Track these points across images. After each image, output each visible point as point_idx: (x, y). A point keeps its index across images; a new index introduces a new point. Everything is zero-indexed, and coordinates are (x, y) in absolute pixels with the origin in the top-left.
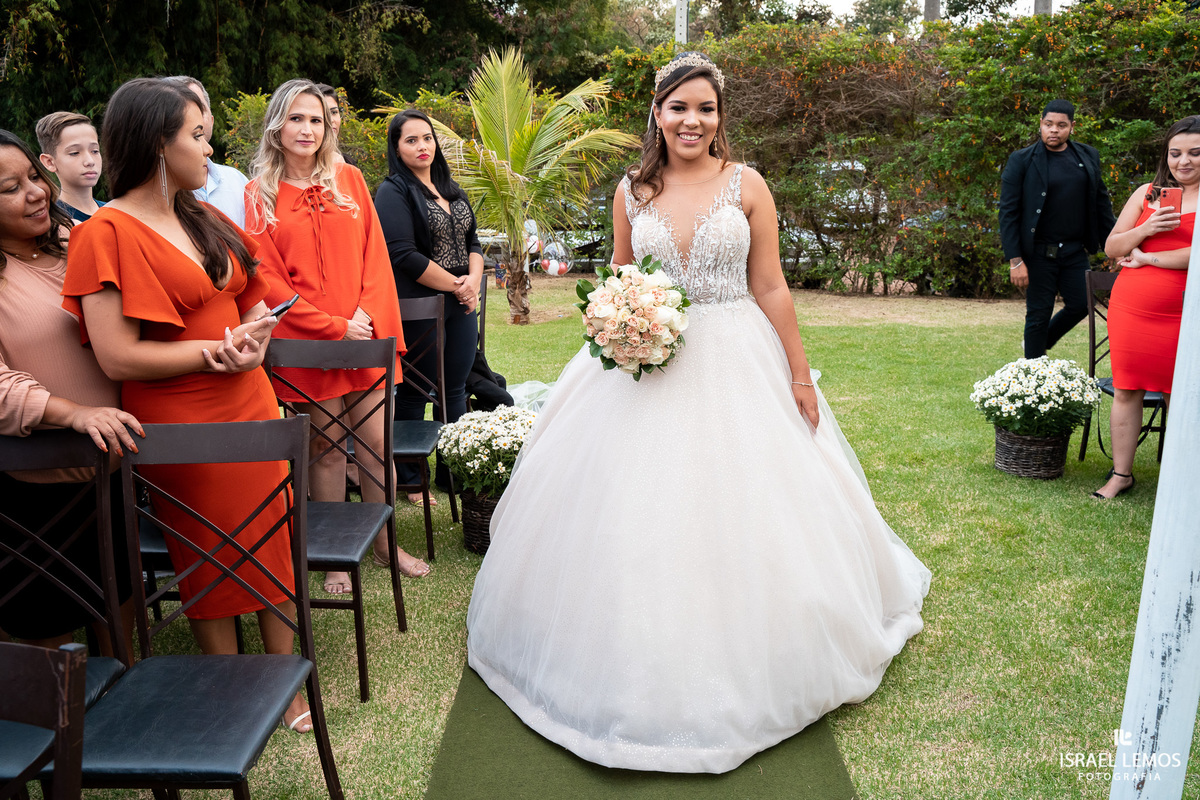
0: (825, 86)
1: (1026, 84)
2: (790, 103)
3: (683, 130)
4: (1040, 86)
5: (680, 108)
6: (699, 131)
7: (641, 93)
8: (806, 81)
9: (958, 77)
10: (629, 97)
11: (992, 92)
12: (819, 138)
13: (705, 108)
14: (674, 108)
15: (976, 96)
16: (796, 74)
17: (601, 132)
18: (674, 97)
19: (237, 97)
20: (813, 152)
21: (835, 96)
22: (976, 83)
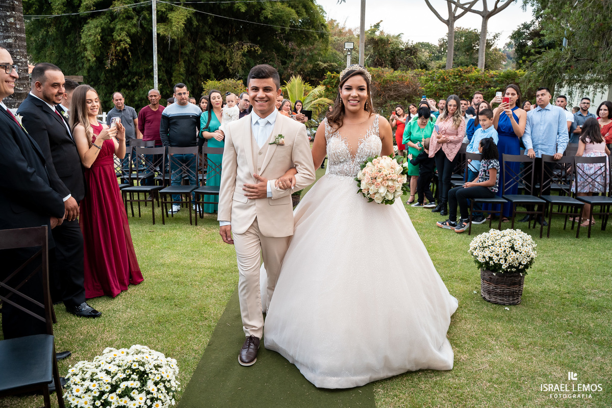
0: (388, 87)
1: (440, 89)
2: (378, 91)
3: (350, 98)
4: (443, 90)
5: (349, 88)
6: (358, 99)
7: (335, 86)
8: (382, 86)
9: (423, 87)
10: (332, 87)
11: (431, 91)
12: (386, 102)
13: (361, 89)
14: (346, 89)
15: (427, 92)
16: (379, 83)
17: (322, 99)
18: (347, 84)
19: (207, 81)
20: (384, 106)
21: (390, 90)
22: (427, 88)
